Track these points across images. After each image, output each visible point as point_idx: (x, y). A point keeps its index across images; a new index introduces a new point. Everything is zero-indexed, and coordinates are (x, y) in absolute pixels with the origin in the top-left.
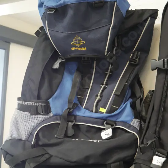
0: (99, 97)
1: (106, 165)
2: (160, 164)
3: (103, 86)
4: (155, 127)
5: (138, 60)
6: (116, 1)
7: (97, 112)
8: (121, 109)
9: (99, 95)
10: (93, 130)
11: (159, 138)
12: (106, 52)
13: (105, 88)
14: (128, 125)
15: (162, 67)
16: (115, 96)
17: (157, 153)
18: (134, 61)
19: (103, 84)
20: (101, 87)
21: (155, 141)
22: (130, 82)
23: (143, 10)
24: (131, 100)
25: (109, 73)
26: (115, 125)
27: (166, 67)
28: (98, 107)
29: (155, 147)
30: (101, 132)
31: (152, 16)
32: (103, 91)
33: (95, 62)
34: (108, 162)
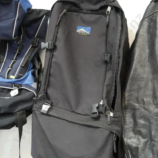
0: (10, 68)
1: (13, 113)
2: (47, 110)
3: (13, 61)
4: (44, 87)
5: (37, 43)
6: (19, 1)
7: (8, 78)
8: (25, 76)
9: (10, 67)
10: (5, 91)
11: (47, 93)
12: (13, 36)
13: (14, 62)
14: (29, 87)
15: (48, 48)
16: (21, 67)
17: (45, 103)
18: (35, 44)
19: (13, 60)
20: (12, 61)
21: (43, 95)
22: (31, 58)
23: (40, 10)
24: (32, 70)
25: (18, 52)
26: (20, 87)
27: (50, 48)
28: (9, 75)
29: (43, 99)
30: (10, 92)
31: (46, 14)
32: (13, 64)
33: (8, 44)
34: (14, 112)
